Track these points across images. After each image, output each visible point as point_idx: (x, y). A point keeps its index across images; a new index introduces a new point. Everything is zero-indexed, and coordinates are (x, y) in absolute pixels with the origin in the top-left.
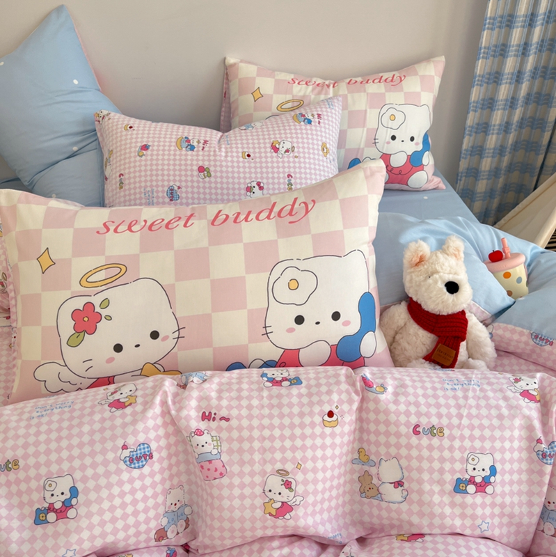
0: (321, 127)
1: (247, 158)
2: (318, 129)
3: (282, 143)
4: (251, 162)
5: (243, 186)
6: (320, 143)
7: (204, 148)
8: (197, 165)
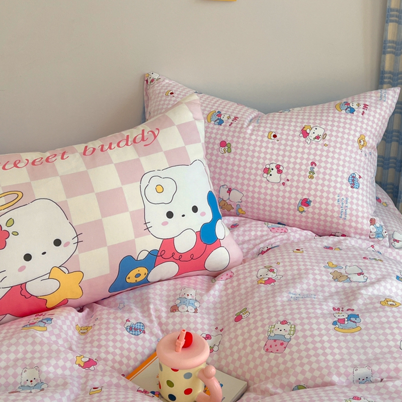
0: (363, 118)
1: (273, 138)
2: (360, 119)
3: (314, 129)
4: (275, 143)
5: (261, 167)
6: (358, 134)
7: (232, 123)
8: (219, 139)
